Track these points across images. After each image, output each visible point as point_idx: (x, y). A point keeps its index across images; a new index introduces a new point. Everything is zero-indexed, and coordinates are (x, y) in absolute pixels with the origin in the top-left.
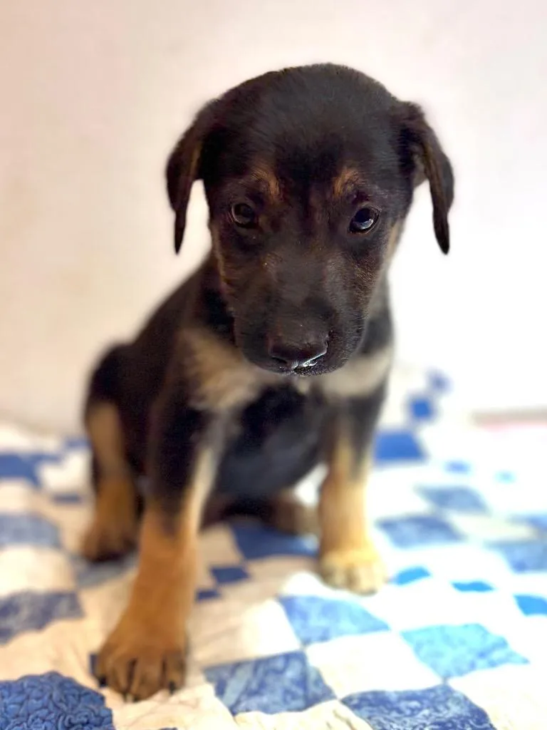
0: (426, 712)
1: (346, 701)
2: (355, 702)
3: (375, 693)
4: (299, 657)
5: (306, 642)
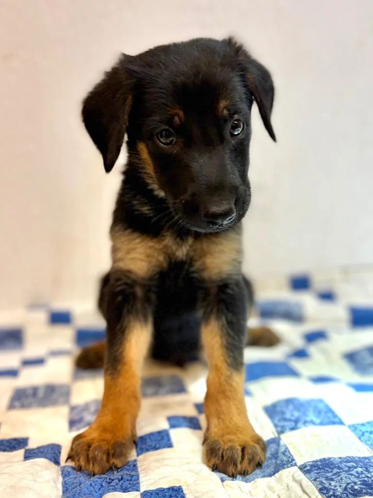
0: (360, 470)
1: (302, 468)
2: (308, 468)
3: (323, 460)
4: (276, 441)
5: (281, 432)
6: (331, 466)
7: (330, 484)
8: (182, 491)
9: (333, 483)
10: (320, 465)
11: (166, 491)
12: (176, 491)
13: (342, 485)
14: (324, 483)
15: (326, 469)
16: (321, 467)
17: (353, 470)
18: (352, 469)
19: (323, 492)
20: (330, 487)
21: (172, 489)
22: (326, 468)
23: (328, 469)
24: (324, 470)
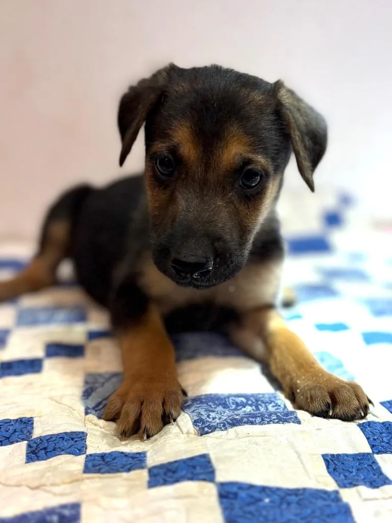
6: (216, 402)
7: (208, 416)
8: (33, 423)
9: (213, 415)
10: (203, 399)
11: (12, 423)
12: (25, 423)
13: (222, 417)
14: (202, 415)
15: (209, 404)
16: (204, 400)
17: (241, 409)
18: (240, 407)
19: (198, 424)
20: (208, 419)
21: (21, 421)
22: (209, 402)
23: (212, 404)
24: (208, 405)
